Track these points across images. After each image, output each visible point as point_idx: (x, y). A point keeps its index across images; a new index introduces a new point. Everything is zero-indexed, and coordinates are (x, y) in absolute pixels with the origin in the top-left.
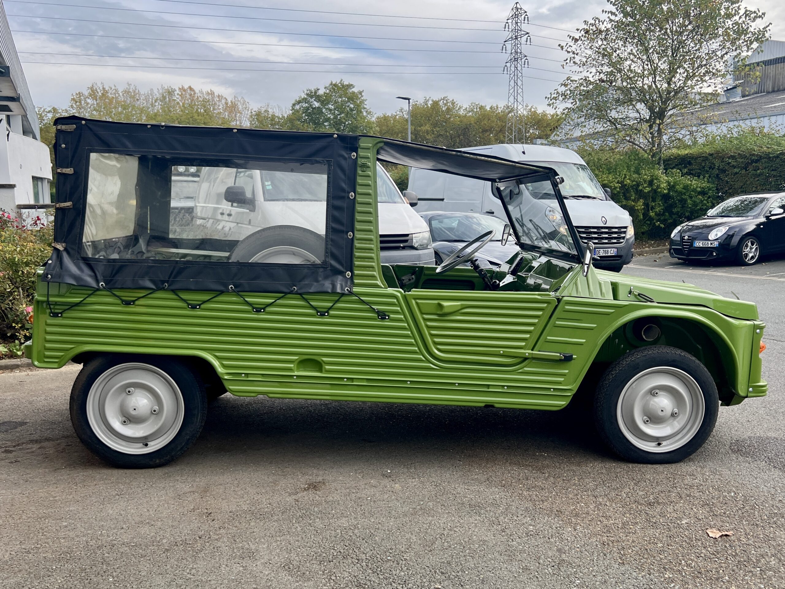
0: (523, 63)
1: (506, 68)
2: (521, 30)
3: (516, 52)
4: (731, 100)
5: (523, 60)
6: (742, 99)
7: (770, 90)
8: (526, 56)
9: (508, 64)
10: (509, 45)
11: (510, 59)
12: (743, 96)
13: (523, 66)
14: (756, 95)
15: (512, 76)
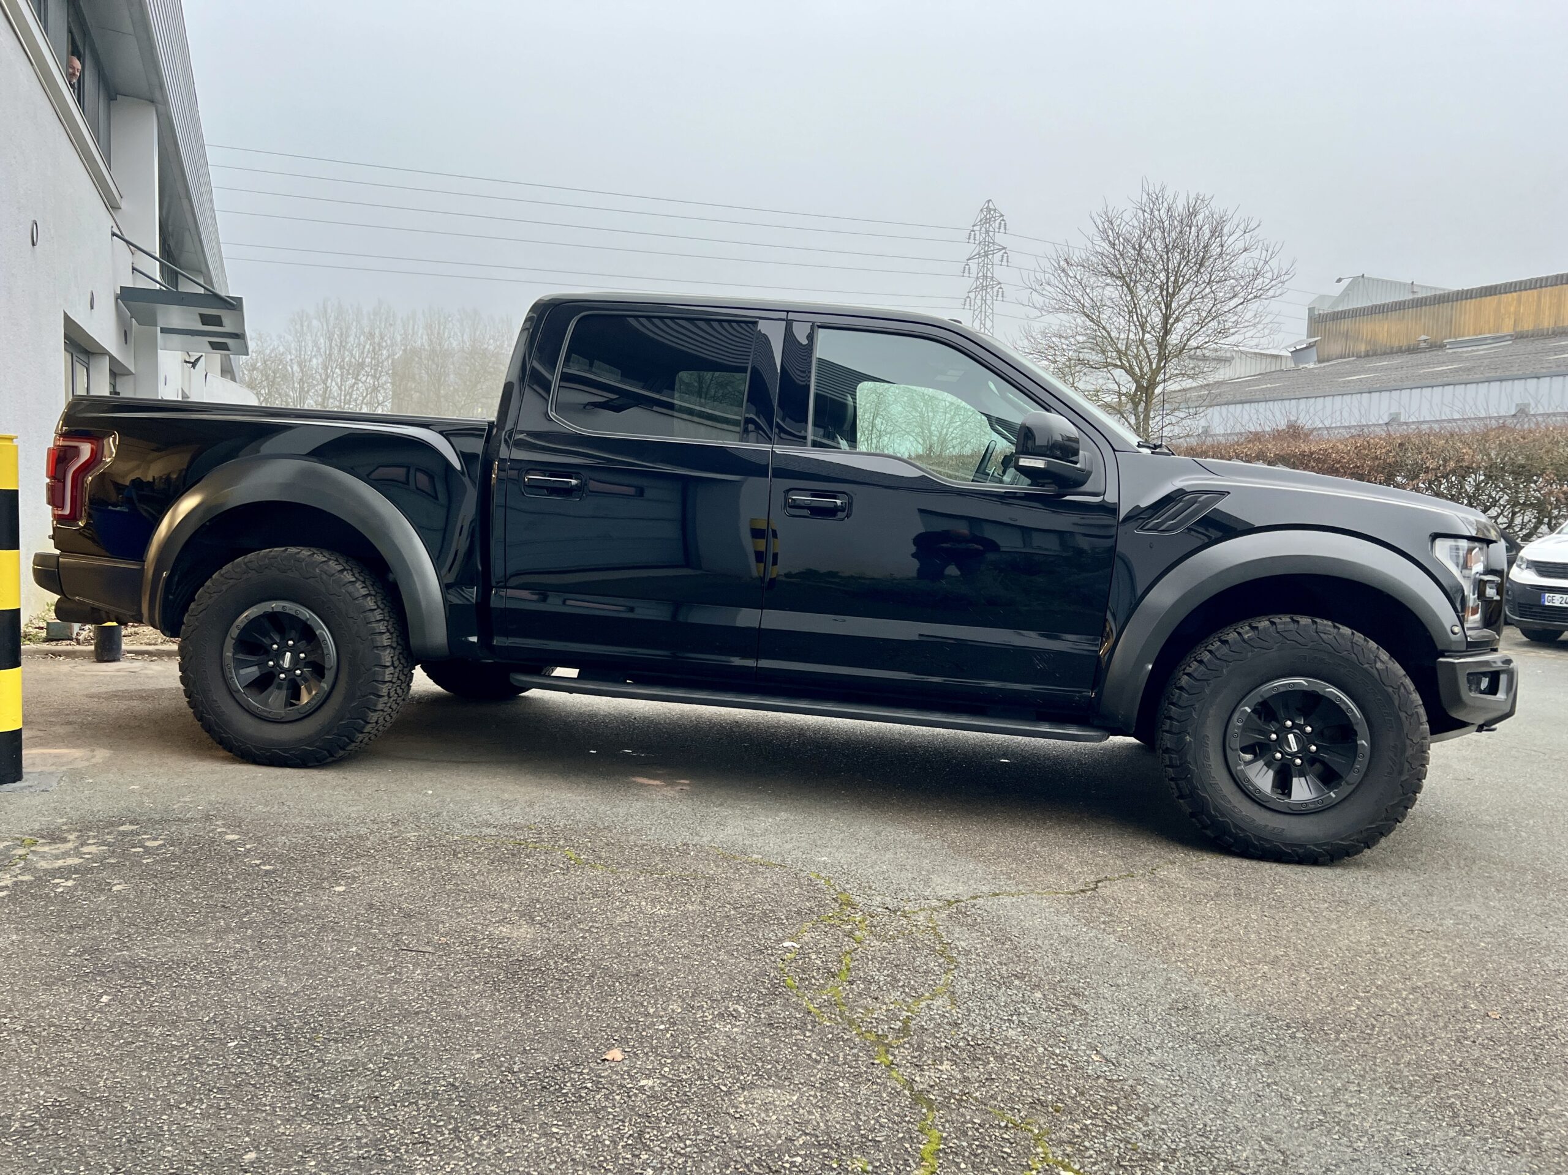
0: (995, 294)
1: (968, 299)
2: (993, 243)
3: (985, 277)
4: (1301, 366)
5: (995, 289)
6: (1319, 366)
7: (1363, 354)
8: (1000, 283)
9: (970, 294)
10: (974, 266)
11: (974, 286)
12: (1320, 361)
13: (995, 298)
14: (1340, 361)
15: (976, 313)
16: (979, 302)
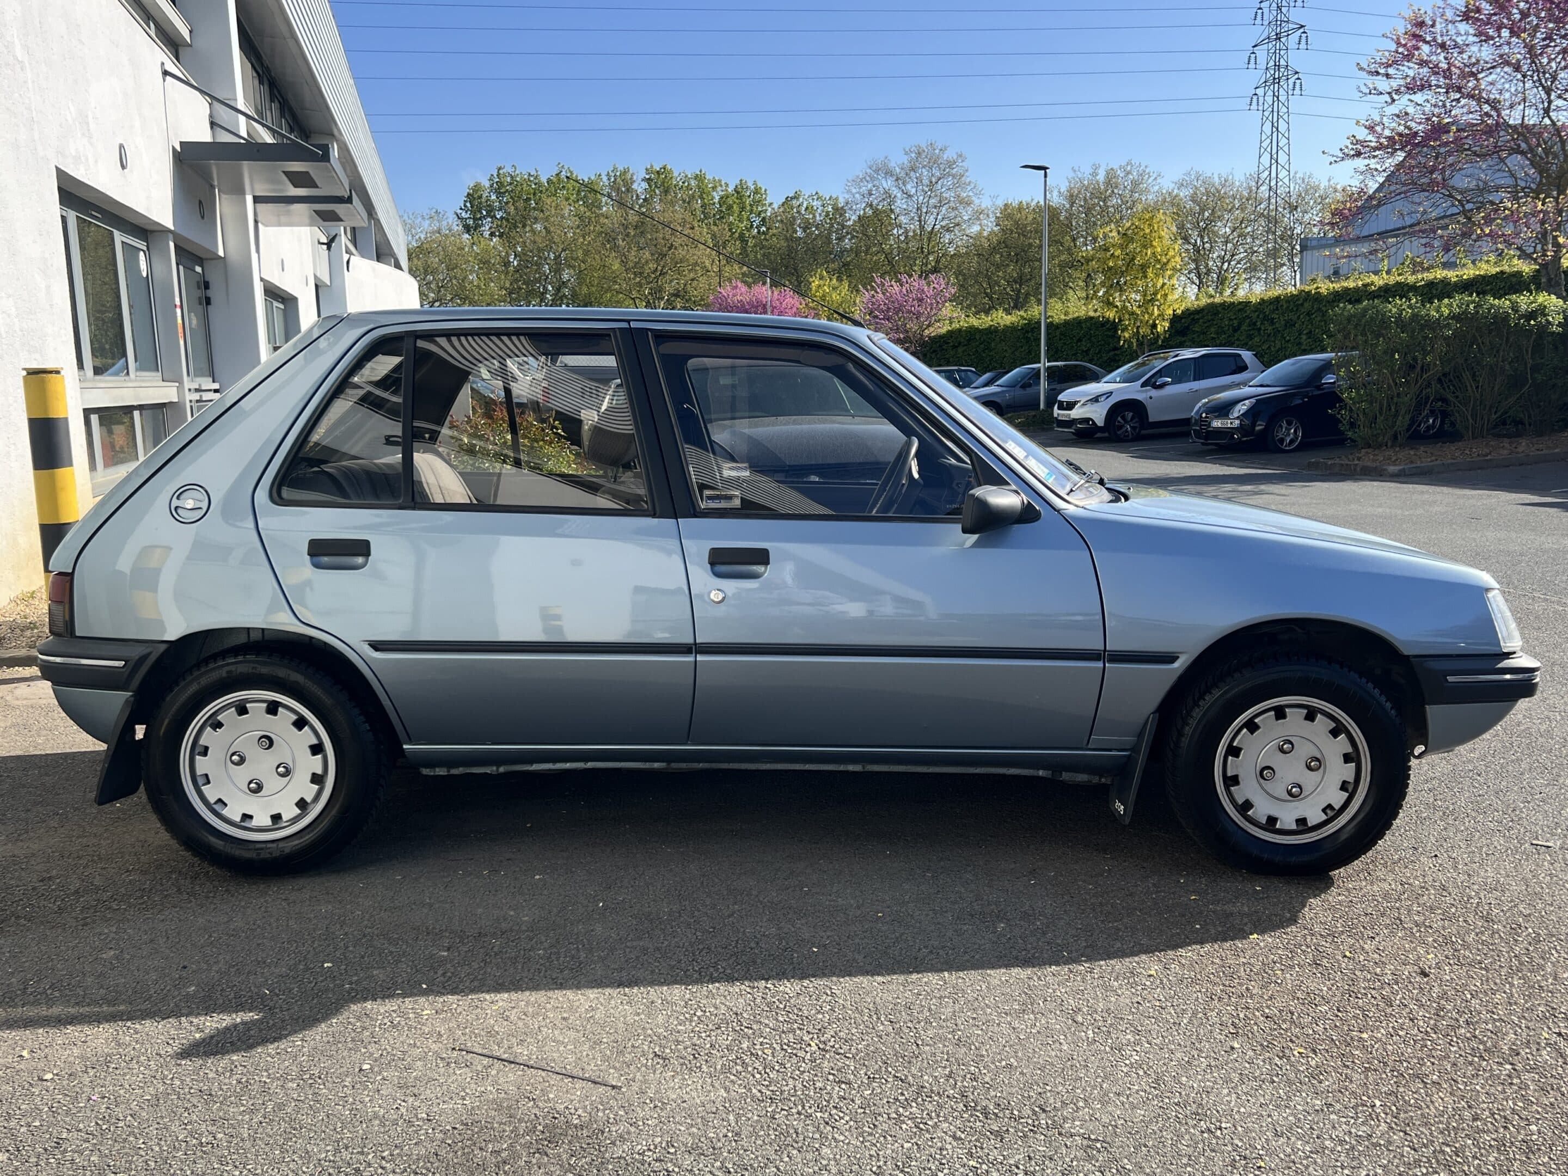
0: (1291, 86)
1: (1255, 98)
2: (1288, 22)
3: (1277, 66)
5: (1291, 82)
8: (1297, 73)
9: (1258, 91)
10: (1262, 53)
11: (1263, 80)
13: (1290, 92)
15: (1266, 114)
16: (1269, 99)
